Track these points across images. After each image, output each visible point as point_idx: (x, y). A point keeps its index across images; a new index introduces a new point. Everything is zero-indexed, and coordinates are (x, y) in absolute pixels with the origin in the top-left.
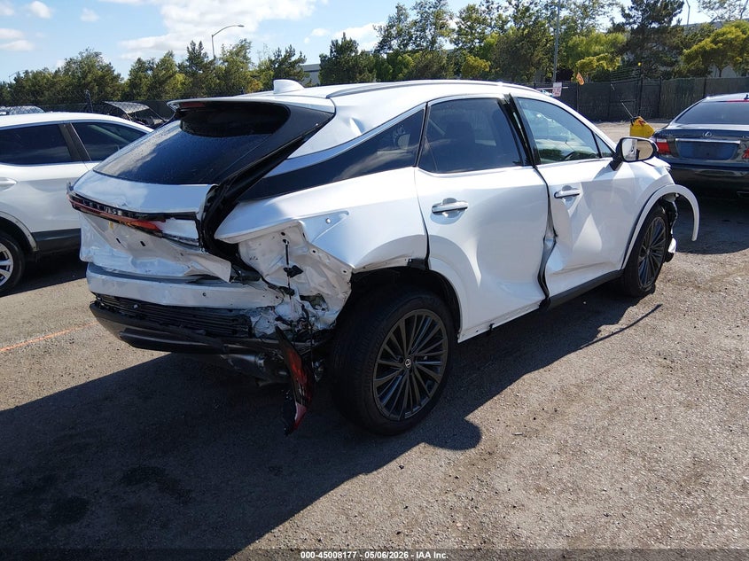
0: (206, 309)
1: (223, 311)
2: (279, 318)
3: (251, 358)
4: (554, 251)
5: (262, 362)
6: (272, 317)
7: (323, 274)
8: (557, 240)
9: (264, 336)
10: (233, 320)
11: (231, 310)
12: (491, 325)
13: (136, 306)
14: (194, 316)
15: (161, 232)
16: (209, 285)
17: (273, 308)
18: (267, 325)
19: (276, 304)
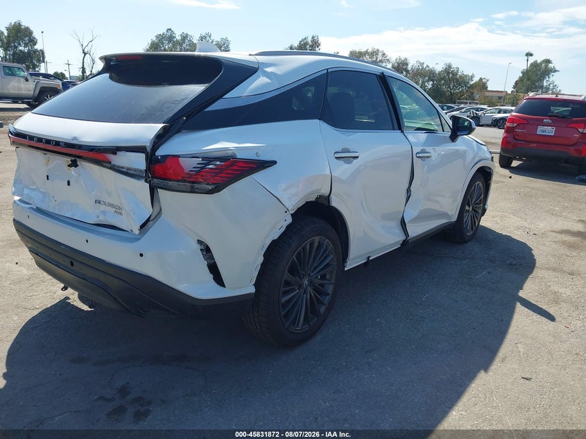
12: (369, 258)
15: (110, 163)
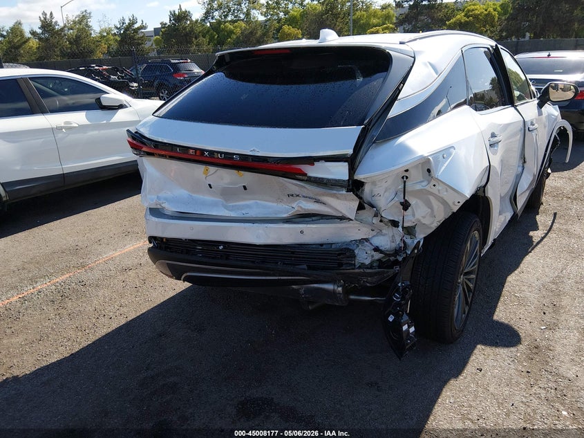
0: (301, 245)
1: (314, 246)
2: (377, 249)
3: (329, 287)
4: (523, 175)
5: (340, 289)
6: (368, 248)
7: (430, 206)
8: (526, 165)
9: (362, 266)
10: (339, 255)
11: (322, 245)
13: (221, 247)
14: (293, 253)
15: (306, 175)
16: (307, 223)
17: (367, 240)
18: (365, 255)
19: (370, 237)
